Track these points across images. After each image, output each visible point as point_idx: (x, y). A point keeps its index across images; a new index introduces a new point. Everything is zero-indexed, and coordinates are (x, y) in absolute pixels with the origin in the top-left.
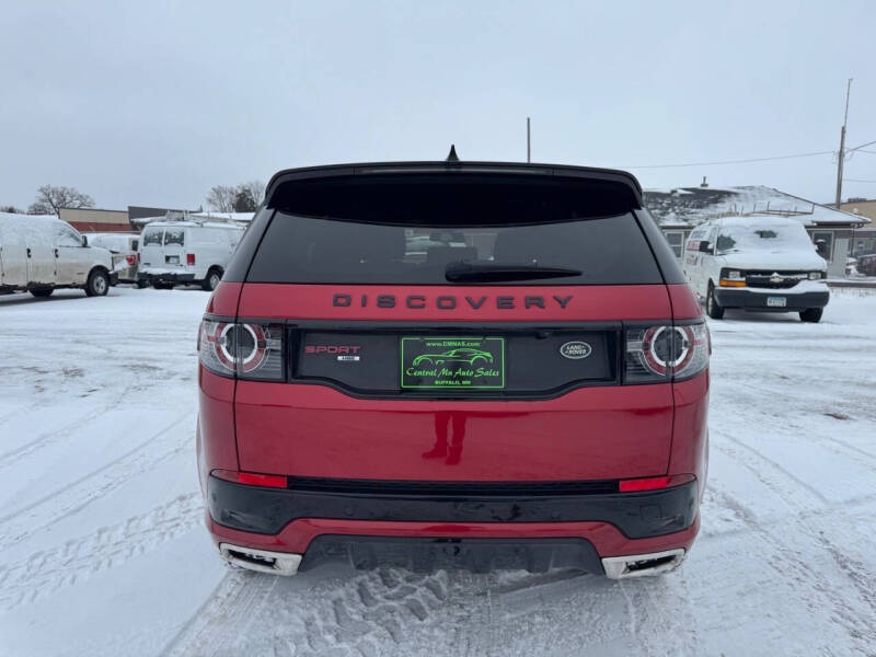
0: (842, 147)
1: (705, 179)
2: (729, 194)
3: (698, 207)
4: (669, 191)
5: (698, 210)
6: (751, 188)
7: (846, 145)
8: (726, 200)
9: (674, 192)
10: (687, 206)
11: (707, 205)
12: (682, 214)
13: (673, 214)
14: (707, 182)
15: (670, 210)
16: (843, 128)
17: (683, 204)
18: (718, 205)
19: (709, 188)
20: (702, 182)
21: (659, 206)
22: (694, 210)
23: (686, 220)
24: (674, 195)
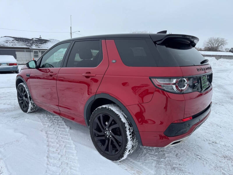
0: (71, 32)
1: (40, 36)
2: (48, 41)
3: (41, 44)
4: (31, 39)
5: (41, 45)
6: (53, 40)
7: (72, 31)
8: (48, 42)
9: (33, 39)
10: (38, 43)
11: (43, 43)
12: (37, 45)
13: (34, 45)
14: (41, 37)
15: (33, 44)
16: (71, 27)
17: (36, 43)
18: (46, 43)
19: (42, 38)
20: (40, 37)
21: (29, 43)
22: (40, 45)
23: (38, 47)
24: (33, 40)
